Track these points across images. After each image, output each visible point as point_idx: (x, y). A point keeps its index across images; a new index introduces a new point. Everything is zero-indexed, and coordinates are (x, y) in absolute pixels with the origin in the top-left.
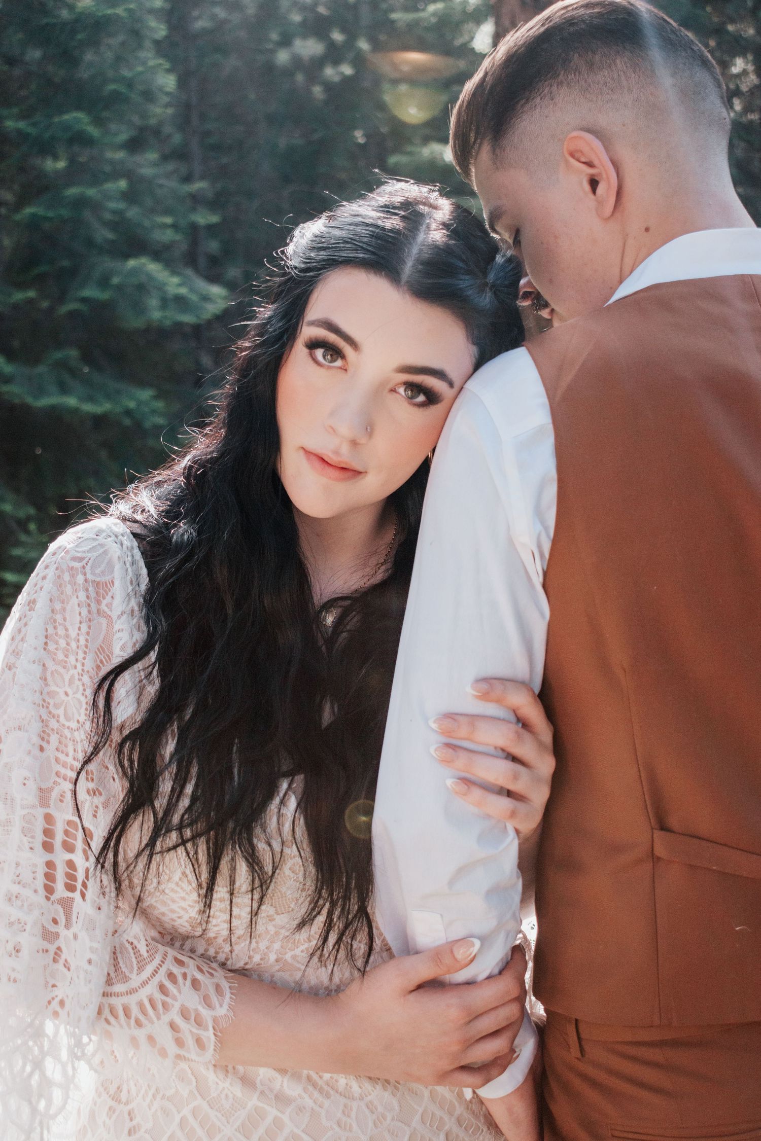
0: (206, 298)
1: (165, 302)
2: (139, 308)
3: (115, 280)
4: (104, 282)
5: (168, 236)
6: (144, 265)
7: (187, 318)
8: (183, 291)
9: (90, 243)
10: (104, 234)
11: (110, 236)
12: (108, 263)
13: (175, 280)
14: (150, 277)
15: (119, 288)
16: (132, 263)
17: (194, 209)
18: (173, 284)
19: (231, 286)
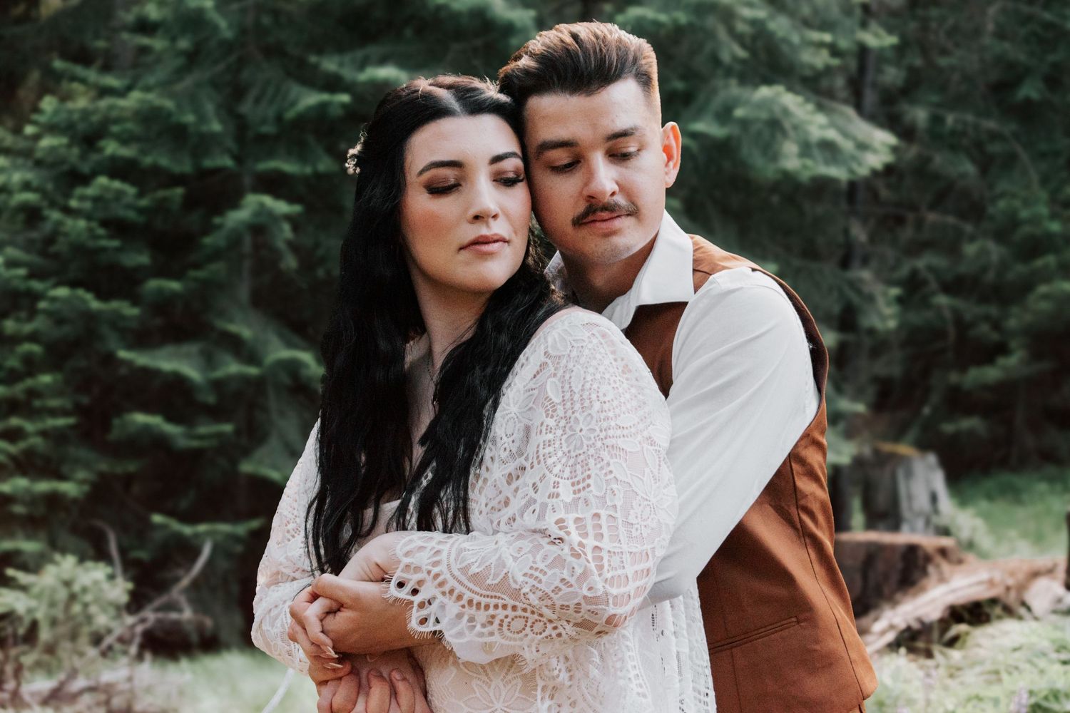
0: (863, 147)
1: (806, 149)
2: (771, 152)
3: (739, 112)
4: (724, 115)
5: (820, 59)
6: (778, 94)
7: (837, 172)
8: (832, 134)
9: (715, 61)
10: (732, 51)
11: (742, 53)
12: (734, 89)
13: (821, 119)
14: (786, 111)
15: (745, 123)
16: (764, 92)
17: (864, 25)
18: (818, 125)
19: (906, 132)
